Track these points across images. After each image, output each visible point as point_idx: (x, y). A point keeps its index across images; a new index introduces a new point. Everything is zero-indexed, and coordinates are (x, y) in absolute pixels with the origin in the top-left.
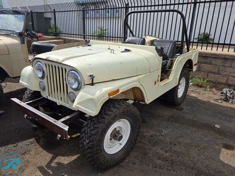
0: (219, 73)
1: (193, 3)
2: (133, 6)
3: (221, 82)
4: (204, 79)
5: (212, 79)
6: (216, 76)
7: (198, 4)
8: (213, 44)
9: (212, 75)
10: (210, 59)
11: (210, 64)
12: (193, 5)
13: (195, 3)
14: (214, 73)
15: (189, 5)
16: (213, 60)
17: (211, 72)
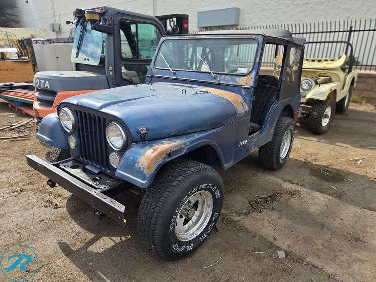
0: (371, 90)
1: (348, 31)
2: (297, 32)
3: (374, 97)
4: (359, 96)
5: (366, 96)
6: (370, 93)
7: (352, 33)
8: (362, 65)
9: (366, 92)
10: (363, 79)
11: (364, 82)
12: (348, 33)
13: (350, 31)
14: (367, 90)
15: (345, 33)
16: (366, 79)
17: (365, 90)
